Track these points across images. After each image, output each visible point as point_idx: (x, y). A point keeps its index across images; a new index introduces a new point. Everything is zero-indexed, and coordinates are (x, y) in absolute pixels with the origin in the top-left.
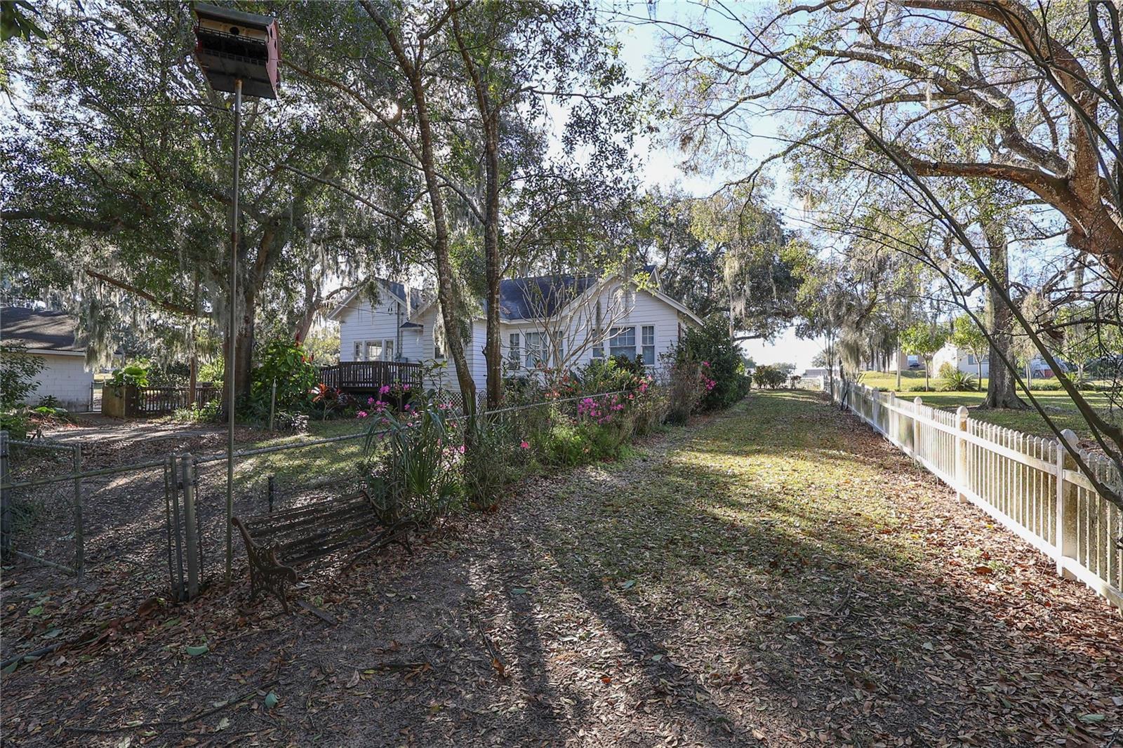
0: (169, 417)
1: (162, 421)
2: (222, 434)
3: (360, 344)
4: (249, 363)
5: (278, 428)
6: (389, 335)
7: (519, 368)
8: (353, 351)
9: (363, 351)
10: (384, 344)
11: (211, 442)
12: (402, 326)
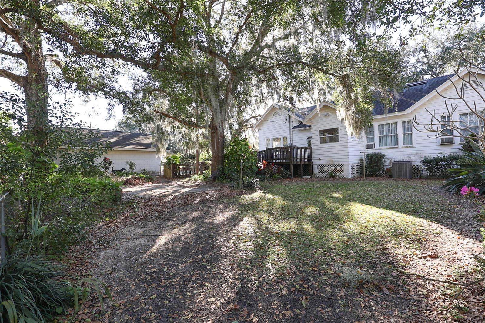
0: (189, 179)
1: (186, 180)
2: (216, 191)
3: (269, 140)
4: (223, 151)
5: (244, 187)
6: (285, 134)
7: (374, 148)
8: (265, 144)
9: (271, 143)
10: (282, 139)
11: (212, 197)
12: (292, 129)
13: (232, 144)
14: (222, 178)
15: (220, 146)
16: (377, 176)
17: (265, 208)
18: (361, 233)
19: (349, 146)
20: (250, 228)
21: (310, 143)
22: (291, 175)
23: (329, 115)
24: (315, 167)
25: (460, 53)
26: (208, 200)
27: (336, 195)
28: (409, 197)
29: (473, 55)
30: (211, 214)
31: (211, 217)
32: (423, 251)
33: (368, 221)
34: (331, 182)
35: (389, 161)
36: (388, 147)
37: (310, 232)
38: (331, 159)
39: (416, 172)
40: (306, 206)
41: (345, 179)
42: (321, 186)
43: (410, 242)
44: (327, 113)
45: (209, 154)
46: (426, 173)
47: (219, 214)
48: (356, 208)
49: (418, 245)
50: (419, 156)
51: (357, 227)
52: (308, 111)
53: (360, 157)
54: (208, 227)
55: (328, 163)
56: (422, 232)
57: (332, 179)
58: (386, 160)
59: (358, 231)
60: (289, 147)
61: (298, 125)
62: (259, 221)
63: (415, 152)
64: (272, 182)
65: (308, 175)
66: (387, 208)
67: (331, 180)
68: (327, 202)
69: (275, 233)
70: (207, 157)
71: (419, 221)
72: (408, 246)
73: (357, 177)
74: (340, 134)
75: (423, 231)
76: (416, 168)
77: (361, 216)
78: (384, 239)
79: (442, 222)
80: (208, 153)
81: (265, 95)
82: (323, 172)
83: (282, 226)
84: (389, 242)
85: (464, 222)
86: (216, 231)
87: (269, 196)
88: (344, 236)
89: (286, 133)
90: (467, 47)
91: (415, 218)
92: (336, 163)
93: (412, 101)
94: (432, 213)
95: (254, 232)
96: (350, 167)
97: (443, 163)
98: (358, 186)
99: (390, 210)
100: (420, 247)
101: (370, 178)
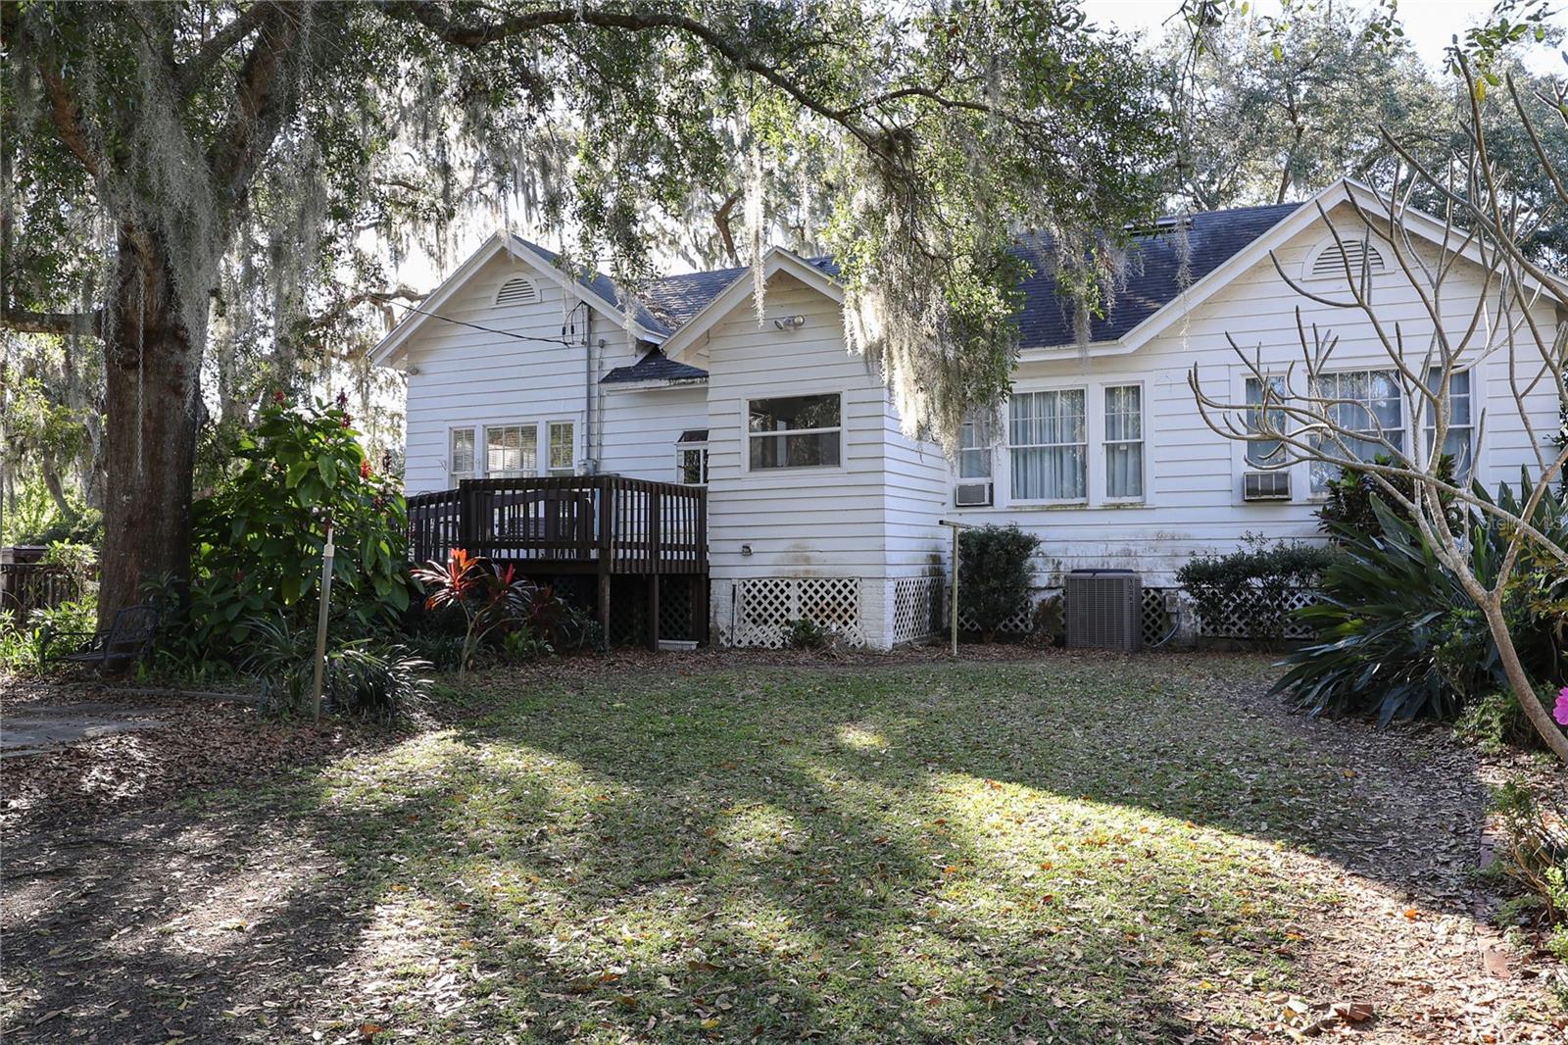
2: (147, 736)
3: (470, 435)
4: (186, 482)
5: (336, 705)
6: (561, 407)
7: (991, 503)
8: (446, 455)
9: (479, 455)
10: (542, 434)
11: (120, 777)
12: (605, 380)
13: (247, 445)
14: (180, 652)
15: (170, 453)
16: (1002, 639)
17: (496, 832)
18: (1038, 935)
19: (887, 490)
20: (431, 964)
21: (694, 465)
22: (600, 635)
23: (797, 325)
24: (720, 593)
25: (1289, 123)
26: (92, 804)
27: (858, 738)
28: (1167, 735)
29: (1332, 141)
30: (138, 897)
31: (145, 917)
32: (1311, 995)
33: (1043, 868)
34: (809, 673)
35: (1050, 567)
36: (1047, 502)
37: (789, 957)
38: (801, 555)
39: (1154, 622)
40: (725, 806)
41: (870, 656)
42: (767, 693)
43: (1249, 956)
44: (787, 313)
45: (63, 503)
46: (1190, 624)
47: (198, 895)
48: (969, 805)
49: (1286, 966)
50: (1166, 547)
51: (1009, 905)
52: (683, 297)
53: (929, 545)
54: (137, 991)
55: (787, 570)
56: (1275, 904)
57: (806, 655)
58: (1039, 562)
59: (1018, 924)
60: (584, 481)
61: (632, 361)
62: (478, 917)
63: (1152, 530)
64: (501, 678)
65: (687, 637)
66: (1099, 792)
67: (802, 659)
68: (825, 776)
69: (595, 983)
70: (48, 517)
71: (1245, 846)
72: (1248, 980)
73: (916, 645)
74: (848, 428)
75: (1276, 896)
76: (1154, 604)
77: (1001, 843)
78: (1144, 952)
79: (1329, 848)
80: (56, 491)
81: (464, 177)
82: (759, 620)
83: (628, 936)
84: (1168, 965)
85: (1403, 840)
86: (200, 1013)
87: (501, 757)
88: (962, 960)
89: (569, 404)
90: (1315, 106)
91: (1228, 838)
92: (825, 571)
93: (1141, 299)
94: (1279, 807)
95: (465, 993)
96: (890, 596)
97: (1256, 582)
98: (942, 690)
99: (1117, 802)
100: (1292, 976)
101: (976, 648)
